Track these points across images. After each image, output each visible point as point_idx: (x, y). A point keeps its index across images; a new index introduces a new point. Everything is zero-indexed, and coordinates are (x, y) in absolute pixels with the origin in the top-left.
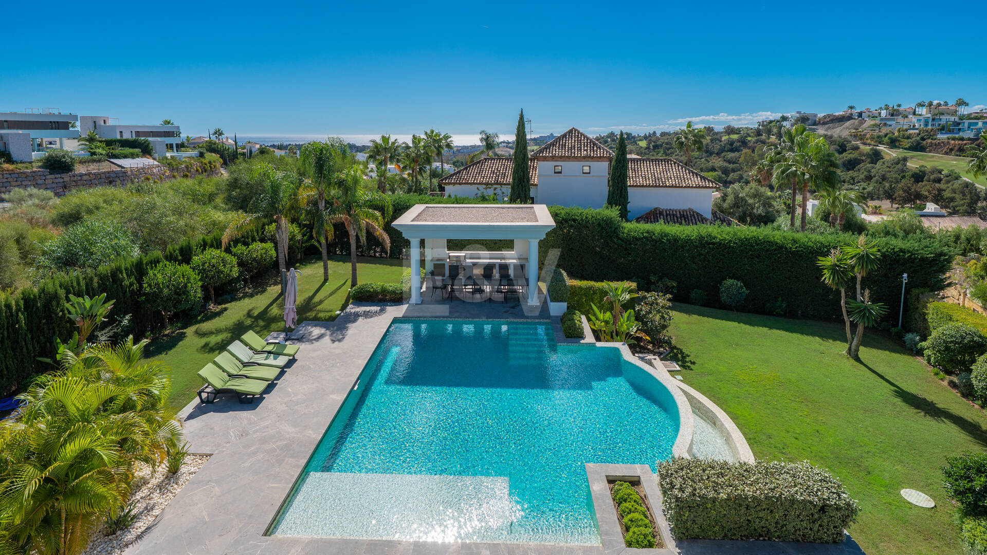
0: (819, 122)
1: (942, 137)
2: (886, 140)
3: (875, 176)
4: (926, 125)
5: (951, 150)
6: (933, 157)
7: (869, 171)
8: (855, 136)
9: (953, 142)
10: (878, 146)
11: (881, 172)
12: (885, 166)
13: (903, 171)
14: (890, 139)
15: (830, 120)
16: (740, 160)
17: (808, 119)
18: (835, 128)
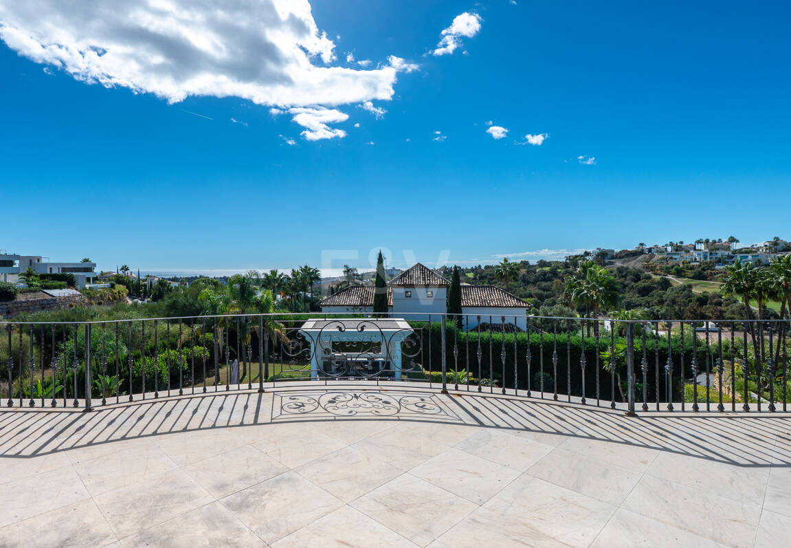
0: (617, 256)
1: (719, 267)
2: (673, 270)
3: (666, 301)
4: (705, 258)
6: (714, 284)
7: (661, 297)
8: (647, 268)
10: (666, 276)
11: (672, 297)
12: (674, 292)
13: (689, 296)
14: (677, 270)
15: (626, 255)
16: (553, 288)
17: (607, 254)
18: (629, 261)
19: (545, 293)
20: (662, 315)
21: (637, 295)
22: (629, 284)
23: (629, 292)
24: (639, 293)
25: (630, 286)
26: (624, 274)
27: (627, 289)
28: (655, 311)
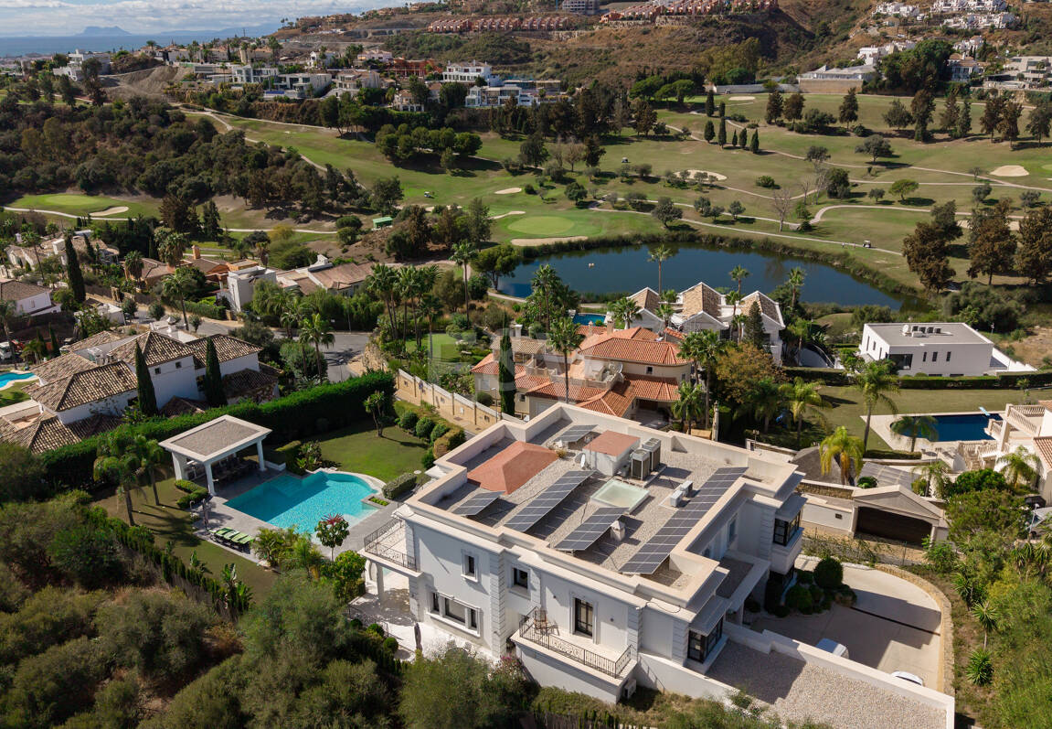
0: (116, 68)
1: (268, 96)
2: (211, 100)
3: (215, 160)
4: (248, 80)
5: (281, 114)
6: (266, 124)
7: (207, 153)
8: (172, 95)
9: (280, 104)
10: (203, 110)
11: (221, 155)
12: (222, 145)
13: (244, 152)
14: (215, 100)
15: (130, 66)
16: (23, 147)
17: (100, 64)
18: (139, 79)
19: (12, 157)
20: (216, 186)
21: (172, 152)
22: (156, 130)
23: (158, 147)
24: (175, 148)
25: (158, 134)
26: (143, 111)
27: (154, 141)
28: (205, 181)
